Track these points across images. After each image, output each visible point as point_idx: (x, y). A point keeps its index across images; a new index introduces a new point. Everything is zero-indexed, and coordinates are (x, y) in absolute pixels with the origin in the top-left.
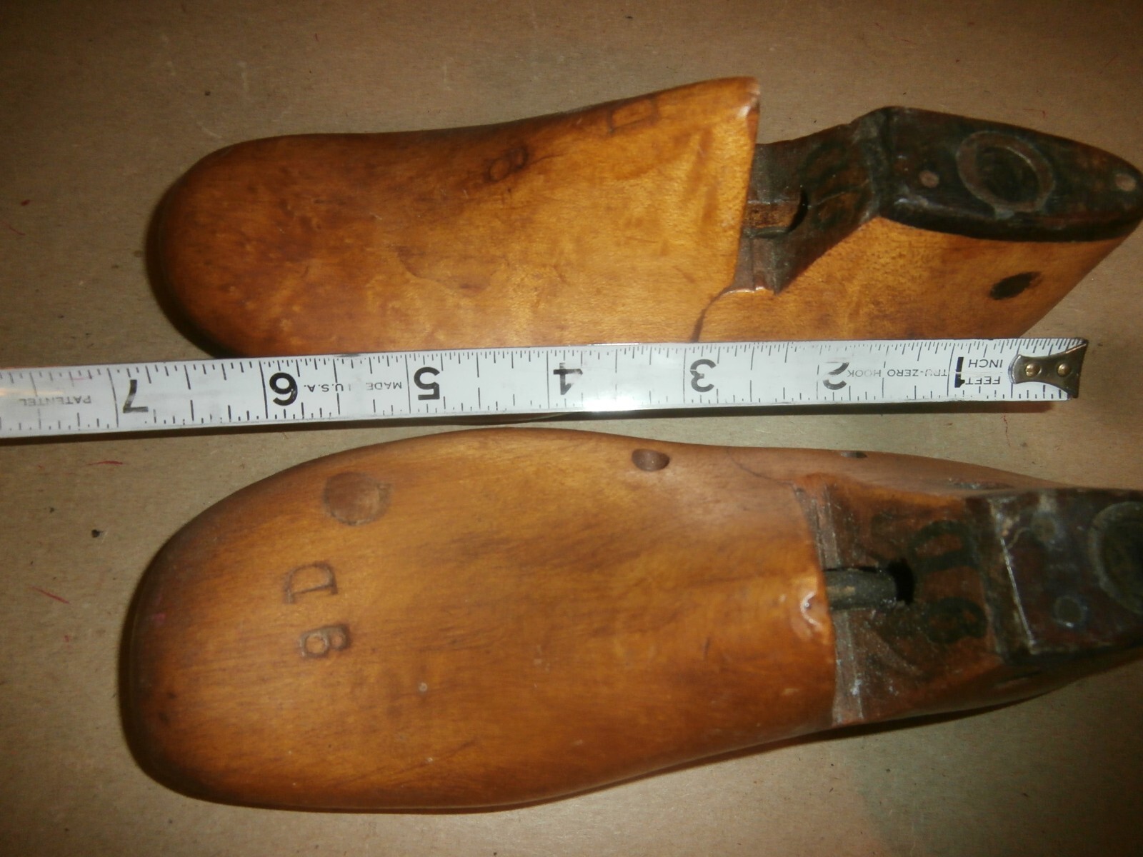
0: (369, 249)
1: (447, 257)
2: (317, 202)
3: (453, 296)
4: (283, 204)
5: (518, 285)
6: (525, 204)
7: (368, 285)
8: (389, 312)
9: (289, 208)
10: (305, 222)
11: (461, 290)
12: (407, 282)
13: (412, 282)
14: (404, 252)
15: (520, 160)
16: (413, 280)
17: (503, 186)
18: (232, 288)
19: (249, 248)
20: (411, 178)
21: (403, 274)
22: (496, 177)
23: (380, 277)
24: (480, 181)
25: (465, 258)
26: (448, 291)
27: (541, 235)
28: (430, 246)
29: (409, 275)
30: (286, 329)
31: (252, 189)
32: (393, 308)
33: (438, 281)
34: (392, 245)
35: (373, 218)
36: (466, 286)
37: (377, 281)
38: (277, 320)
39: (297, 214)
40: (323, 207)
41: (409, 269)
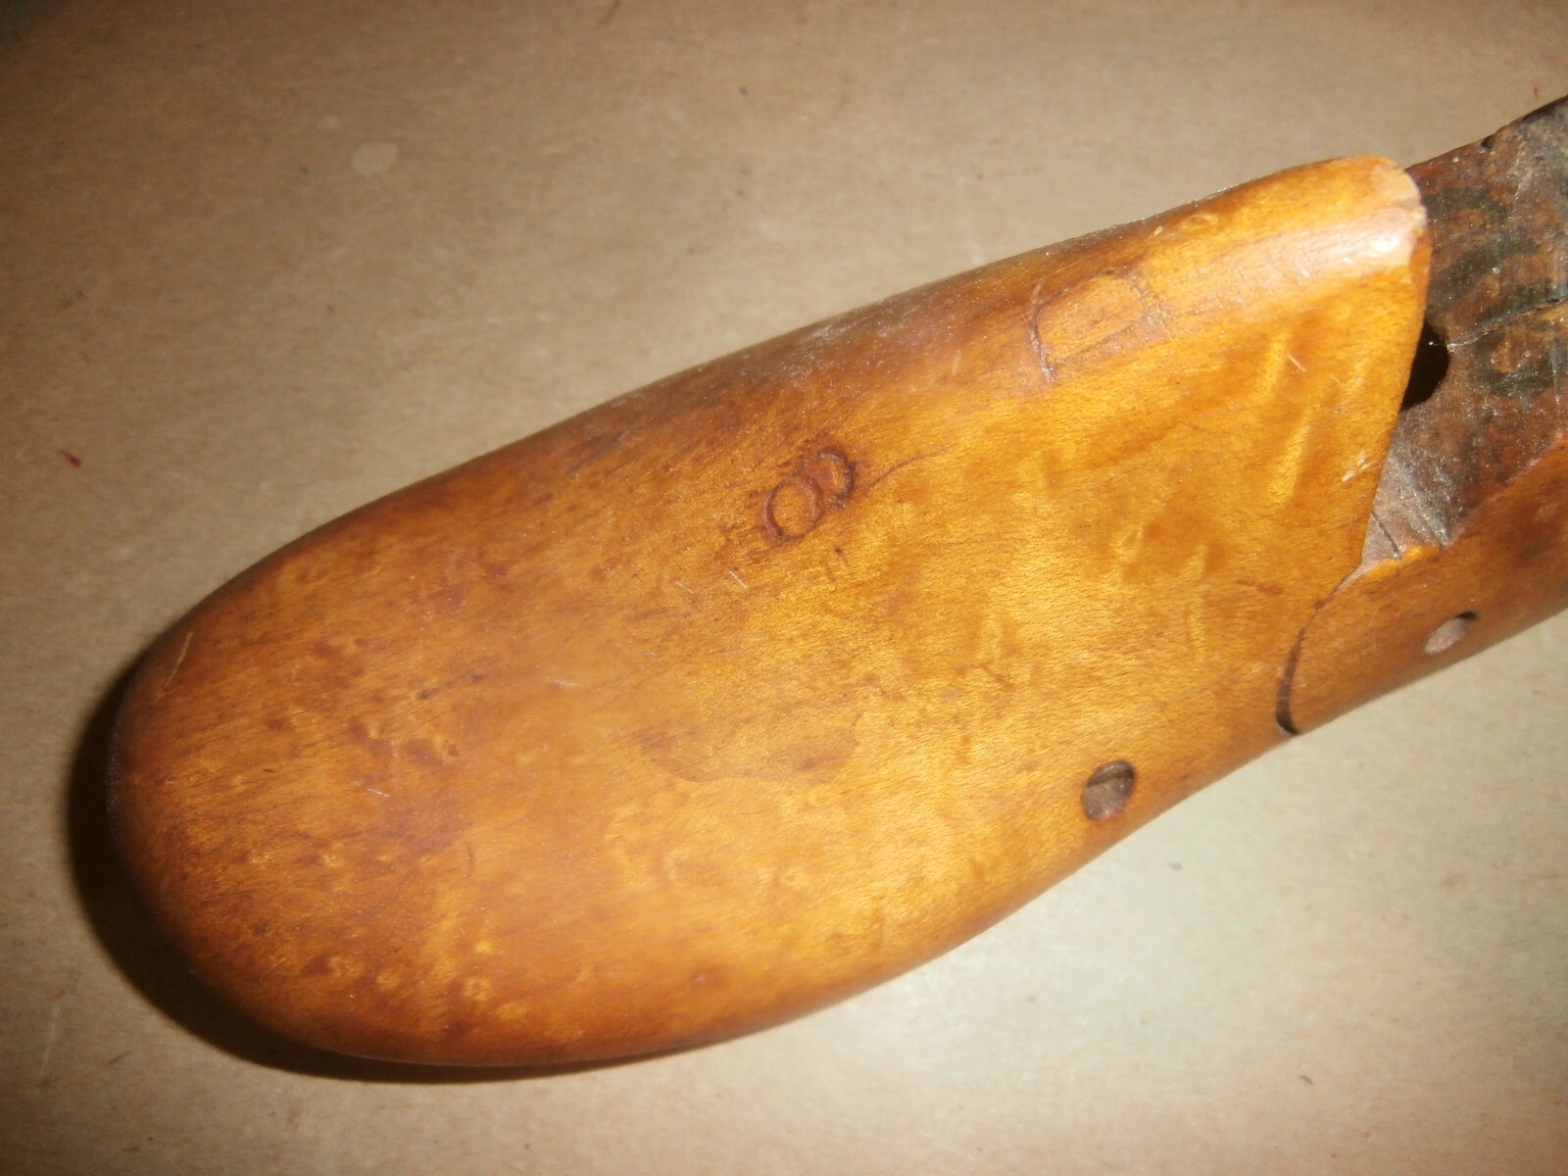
0: (578, 761)
1: (748, 721)
2: (424, 696)
3: (790, 793)
4: (357, 731)
5: (918, 725)
6: (885, 568)
7: (608, 837)
8: (672, 877)
9: (373, 734)
10: (418, 751)
11: (801, 776)
12: (684, 798)
13: (694, 795)
14: (654, 741)
15: (838, 481)
16: (695, 790)
17: (818, 544)
18: (334, 961)
19: (330, 861)
20: (597, 574)
21: (670, 786)
22: (794, 528)
23: (625, 811)
24: (761, 545)
25: (786, 708)
26: (775, 787)
27: (939, 618)
28: (702, 709)
29: (682, 784)
30: (481, 997)
31: (277, 724)
32: (679, 865)
33: (747, 773)
34: (622, 733)
35: (555, 690)
36: (809, 765)
37: (622, 821)
38: (456, 987)
39: (397, 741)
40: (441, 704)
41: (677, 771)
